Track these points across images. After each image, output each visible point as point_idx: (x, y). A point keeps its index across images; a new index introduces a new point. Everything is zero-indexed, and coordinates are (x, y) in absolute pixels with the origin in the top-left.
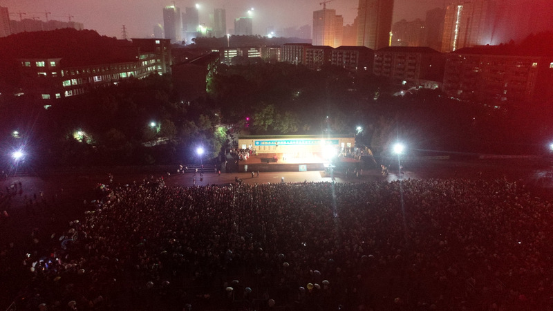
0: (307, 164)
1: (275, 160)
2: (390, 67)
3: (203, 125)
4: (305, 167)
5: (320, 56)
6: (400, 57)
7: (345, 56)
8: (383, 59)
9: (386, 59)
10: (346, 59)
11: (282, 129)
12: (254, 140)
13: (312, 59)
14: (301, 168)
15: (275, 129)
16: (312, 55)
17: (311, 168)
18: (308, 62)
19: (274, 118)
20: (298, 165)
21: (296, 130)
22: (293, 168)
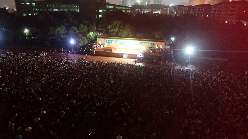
0: (128, 54)
1: (111, 50)
2: (219, 14)
3: (81, 30)
4: (127, 56)
5: (186, 11)
6: (226, 8)
7: (197, 10)
8: (216, 9)
9: (218, 9)
10: (198, 11)
11: (123, 35)
12: (106, 39)
13: (182, 13)
14: (124, 56)
15: (119, 34)
16: (182, 11)
17: (130, 57)
18: (180, 14)
19: (119, 28)
20: (123, 54)
21: (131, 36)
22: (120, 56)
